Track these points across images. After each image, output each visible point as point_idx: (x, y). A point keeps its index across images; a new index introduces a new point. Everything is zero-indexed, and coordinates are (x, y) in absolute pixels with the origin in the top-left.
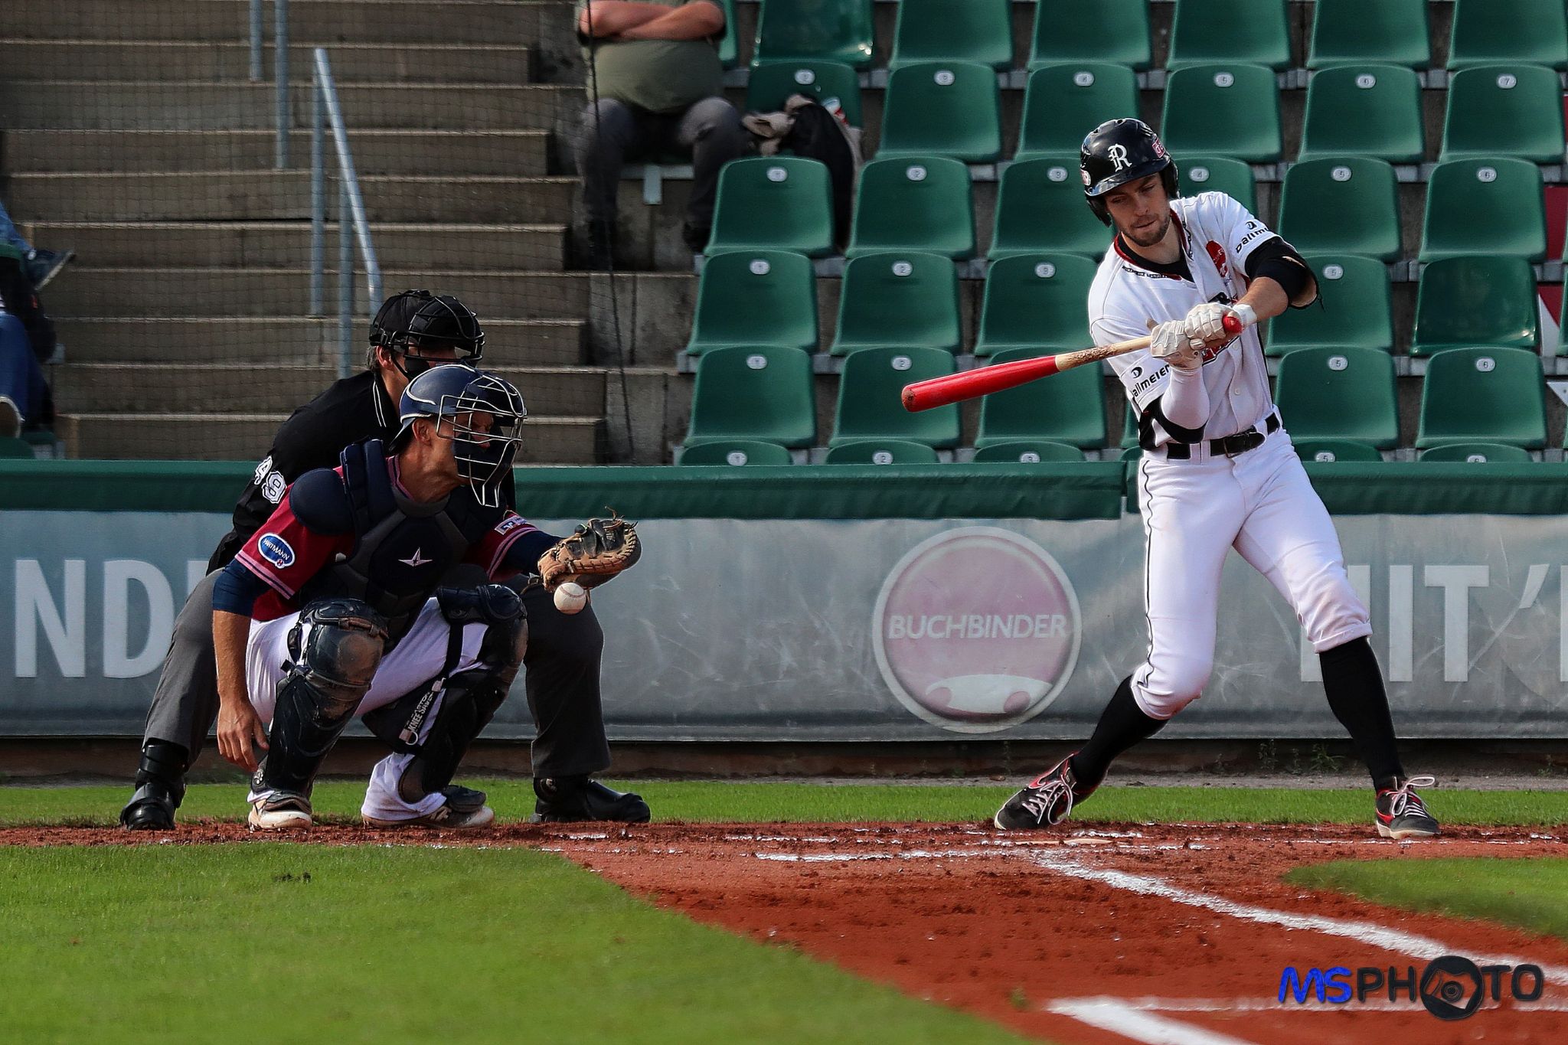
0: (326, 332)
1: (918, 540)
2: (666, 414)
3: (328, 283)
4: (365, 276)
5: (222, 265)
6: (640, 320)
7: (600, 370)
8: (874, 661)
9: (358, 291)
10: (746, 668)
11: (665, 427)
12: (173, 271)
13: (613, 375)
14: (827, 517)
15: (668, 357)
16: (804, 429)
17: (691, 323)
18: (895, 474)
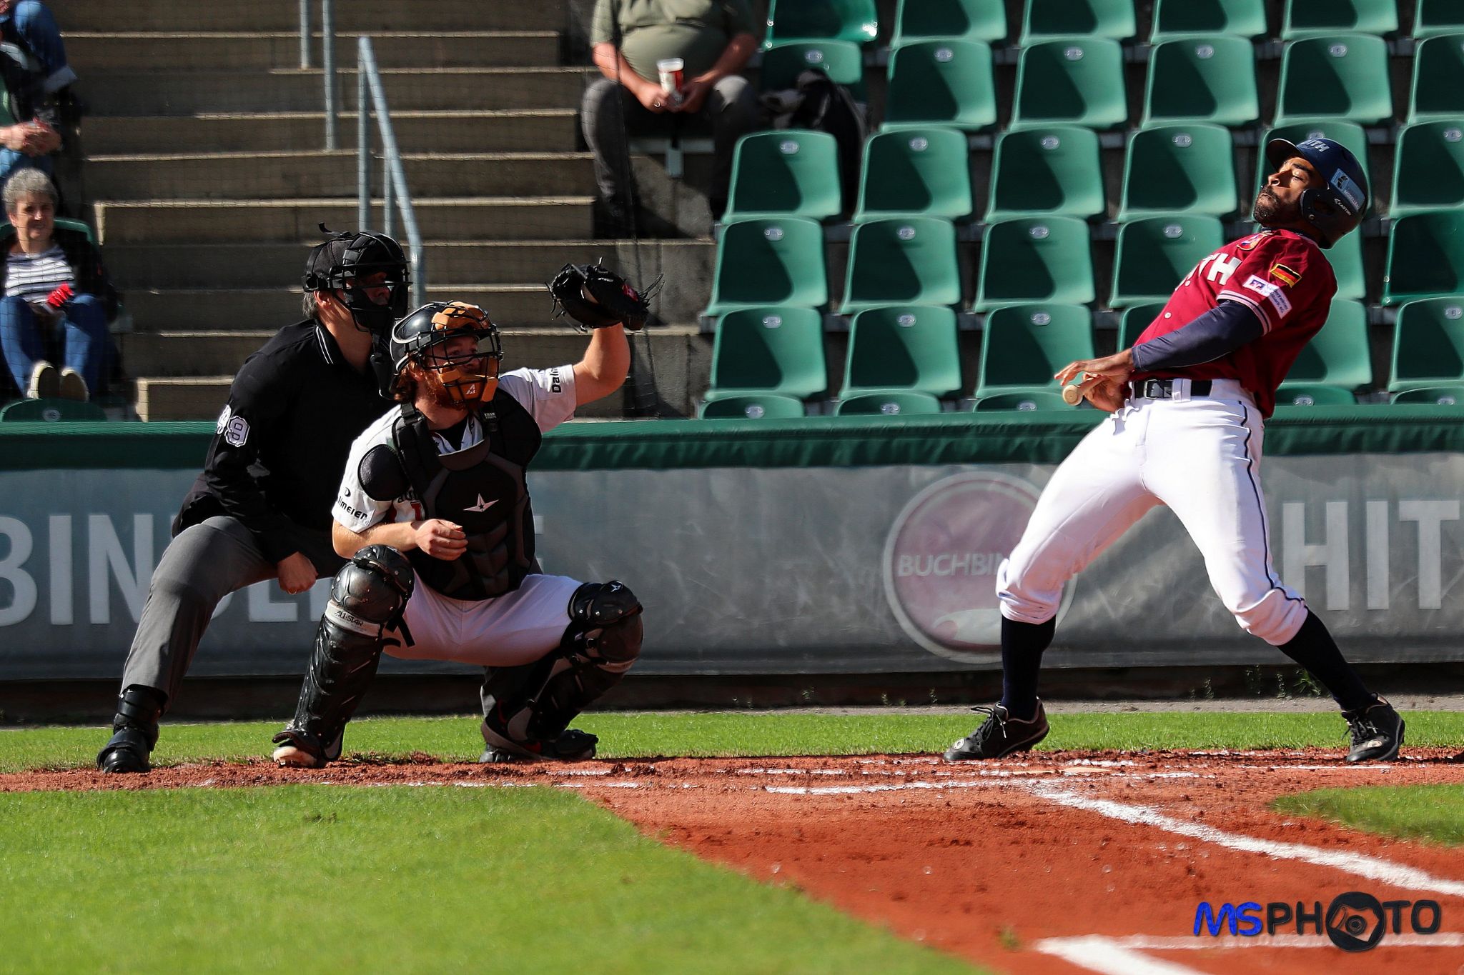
1: (923, 485)
2: (689, 372)
5: (279, 240)
6: (665, 282)
8: (884, 598)
10: (765, 606)
11: (688, 384)
13: (638, 336)
14: (838, 464)
15: (689, 318)
16: (817, 382)
17: (711, 288)
18: (901, 424)
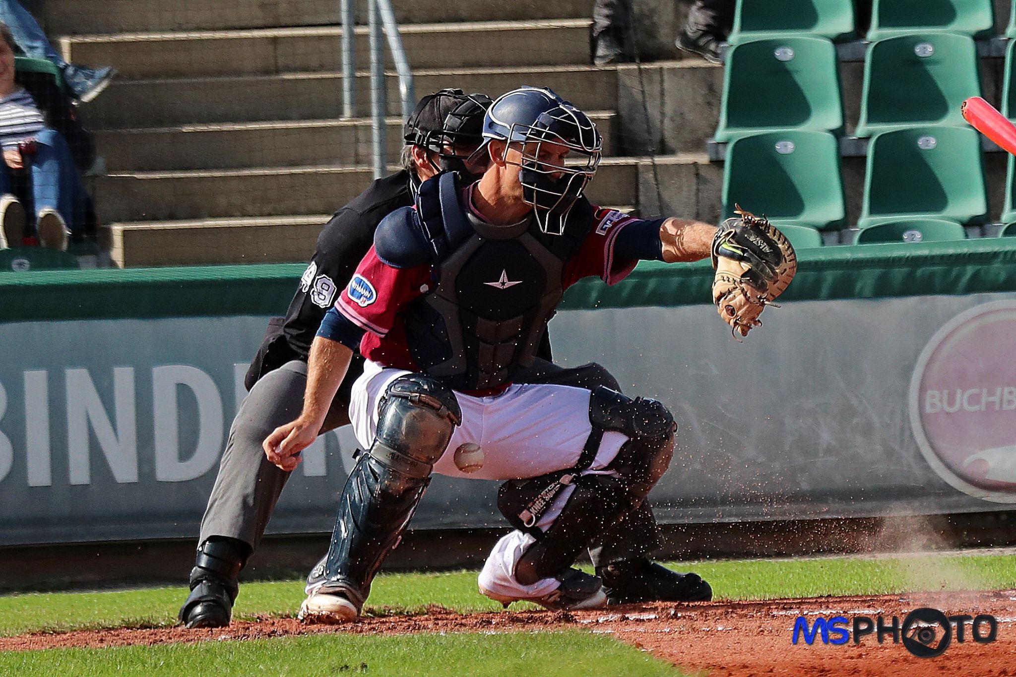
0: (361, 135)
1: (950, 316)
2: (698, 202)
3: (360, 86)
4: (396, 79)
5: (257, 72)
6: (669, 109)
7: (631, 161)
8: (912, 436)
9: (391, 95)
10: (787, 448)
12: (208, 80)
13: (645, 166)
14: (860, 296)
15: (697, 145)
16: (834, 211)
17: (719, 112)
18: (925, 252)
